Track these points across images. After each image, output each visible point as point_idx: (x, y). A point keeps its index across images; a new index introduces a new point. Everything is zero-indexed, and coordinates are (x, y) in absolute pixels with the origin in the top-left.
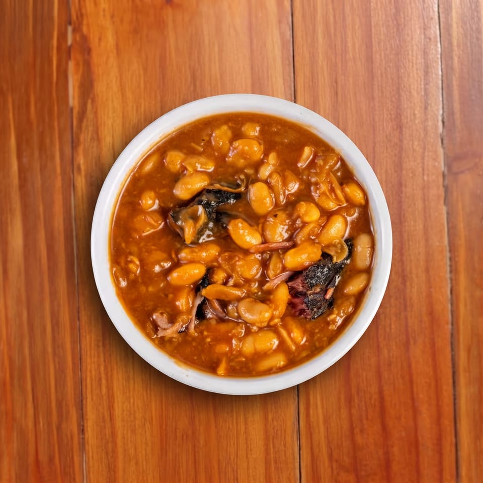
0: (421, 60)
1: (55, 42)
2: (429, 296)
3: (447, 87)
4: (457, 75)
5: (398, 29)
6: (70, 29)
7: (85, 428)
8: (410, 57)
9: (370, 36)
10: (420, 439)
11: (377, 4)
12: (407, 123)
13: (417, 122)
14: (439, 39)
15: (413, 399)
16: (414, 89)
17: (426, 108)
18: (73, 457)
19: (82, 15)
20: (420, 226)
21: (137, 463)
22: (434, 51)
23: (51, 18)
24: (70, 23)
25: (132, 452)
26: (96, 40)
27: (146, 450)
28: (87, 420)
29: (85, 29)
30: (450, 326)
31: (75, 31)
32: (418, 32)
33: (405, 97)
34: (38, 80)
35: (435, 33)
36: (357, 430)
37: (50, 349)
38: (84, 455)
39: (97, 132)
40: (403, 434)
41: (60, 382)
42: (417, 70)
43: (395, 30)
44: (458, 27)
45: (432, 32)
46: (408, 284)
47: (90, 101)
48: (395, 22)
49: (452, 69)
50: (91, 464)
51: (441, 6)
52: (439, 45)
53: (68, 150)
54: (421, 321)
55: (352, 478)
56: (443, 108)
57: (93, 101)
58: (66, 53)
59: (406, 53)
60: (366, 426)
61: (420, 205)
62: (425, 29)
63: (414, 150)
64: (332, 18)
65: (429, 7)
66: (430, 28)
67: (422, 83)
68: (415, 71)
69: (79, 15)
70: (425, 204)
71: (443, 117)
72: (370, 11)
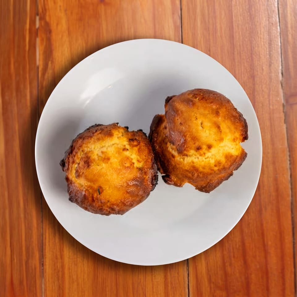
0: (266, 36)
1: (28, 26)
2: (276, 180)
3: (284, 52)
4: (291, 46)
5: (251, 18)
6: (38, 18)
7: (44, 263)
8: (259, 34)
9: (232, 22)
10: (269, 269)
11: (236, 3)
12: (258, 74)
13: (264, 74)
14: (278, 24)
15: (264, 245)
16: (262, 54)
17: (270, 66)
18: (35, 281)
21: (78, 285)
22: (275, 32)
23: (25, 11)
24: (38, 15)
25: (75, 277)
26: (55, 25)
27: (84, 276)
28: (46, 258)
29: (47, 19)
30: (290, 198)
31: (40, 19)
32: (264, 19)
33: (256, 59)
34: (16, 49)
35: (276, 20)
36: (227, 264)
37: (22, 216)
38: (43, 280)
40: (258, 267)
41: (29, 236)
42: (263, 42)
43: (249, 18)
44: (291, 16)
45: (274, 19)
47: (50, 62)
48: (249, 14)
50: (47, 285)
51: (280, 3)
52: (279, 28)
54: (270, 195)
55: (224, 294)
56: (282, 65)
57: (52, 62)
58: (34, 33)
59: (257, 32)
60: (233, 262)
61: (268, 123)
62: (269, 18)
63: (263, 91)
64: (206, 11)
65: (272, 4)
66: (272, 17)
67: (268, 50)
68: (262, 43)
69: (44, 9)
70: (271, 123)
71: (282, 70)
72: (232, 7)
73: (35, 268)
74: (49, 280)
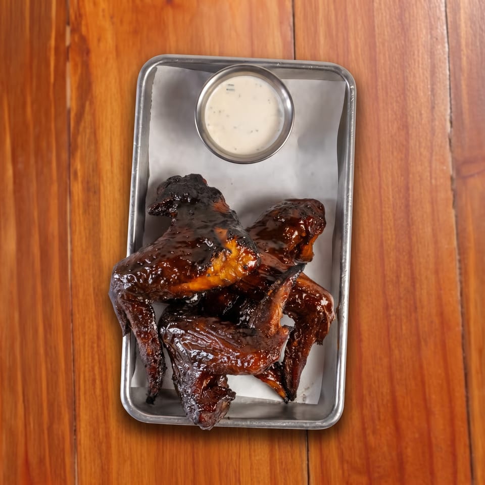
0: (427, 60)
1: (53, 43)
2: (439, 298)
3: (455, 88)
4: (465, 75)
5: (403, 29)
6: (68, 30)
7: (78, 430)
8: (416, 56)
9: (374, 37)
10: (434, 440)
11: (380, 4)
12: (413, 123)
13: (423, 122)
14: (446, 40)
15: (425, 400)
16: (420, 89)
17: (433, 108)
18: (64, 458)
19: (80, 15)
20: (429, 230)
21: (132, 465)
22: (441, 52)
23: (49, 18)
24: (68, 24)
25: (127, 452)
26: (95, 41)
28: (80, 421)
29: (84, 30)
30: (461, 328)
31: (73, 31)
32: (424, 31)
33: (411, 96)
34: (34, 80)
35: (442, 33)
36: (369, 431)
37: (42, 351)
38: (76, 457)
39: (95, 133)
40: (417, 435)
41: (52, 384)
42: (422, 69)
43: (400, 30)
44: (466, 27)
45: (439, 31)
46: (418, 285)
47: (87, 103)
48: (400, 22)
49: (461, 69)
50: (83, 465)
51: (448, 6)
52: (446, 45)
53: (65, 156)
54: (432, 322)
55: (364, 480)
56: (451, 108)
57: (91, 103)
58: (63, 54)
59: (412, 53)
60: (378, 427)
61: (428, 208)
62: (431, 29)
63: (421, 154)
64: (333, 17)
65: (436, 7)
66: (437, 28)
67: (429, 82)
68: (421, 71)
69: (78, 15)
70: (433, 208)
71: (451, 117)
72: (373, 11)
73: (63, 438)
74: (85, 457)
